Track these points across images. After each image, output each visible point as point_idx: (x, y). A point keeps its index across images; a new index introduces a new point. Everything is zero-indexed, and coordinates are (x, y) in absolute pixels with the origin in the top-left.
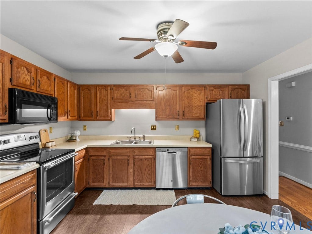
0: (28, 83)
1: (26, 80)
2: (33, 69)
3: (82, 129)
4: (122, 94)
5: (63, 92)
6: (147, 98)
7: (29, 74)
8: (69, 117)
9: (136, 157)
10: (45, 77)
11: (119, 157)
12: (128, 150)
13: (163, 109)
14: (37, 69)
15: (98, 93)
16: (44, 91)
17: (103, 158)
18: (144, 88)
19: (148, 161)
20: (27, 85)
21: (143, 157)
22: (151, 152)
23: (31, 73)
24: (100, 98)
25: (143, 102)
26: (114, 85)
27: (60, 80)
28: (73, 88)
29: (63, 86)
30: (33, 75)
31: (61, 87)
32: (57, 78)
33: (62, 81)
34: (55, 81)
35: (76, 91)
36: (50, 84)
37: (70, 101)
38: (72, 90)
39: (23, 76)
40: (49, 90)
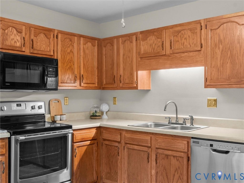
0: (18, 44)
1: (15, 42)
2: (24, 28)
3: (111, 103)
4: (151, 45)
5: (71, 51)
6: (189, 46)
7: (19, 34)
8: (82, 84)
9: (160, 151)
10: (42, 36)
11: (136, 147)
12: (148, 138)
13: (219, 65)
14: (29, 27)
15: (121, 47)
16: (40, 52)
17: (117, 144)
18: (184, 30)
19: (177, 160)
20: (17, 47)
21: (170, 153)
22: (182, 145)
23: (21, 33)
24: (124, 55)
25: (183, 55)
26: (142, 32)
27: (66, 36)
28: (89, 44)
29: (71, 44)
30: (24, 35)
31: (68, 46)
32: (60, 34)
33: (70, 37)
34: (57, 38)
35: (96, 48)
36: (49, 42)
37: (85, 63)
38: (88, 48)
39: (12, 37)
40: (49, 50)
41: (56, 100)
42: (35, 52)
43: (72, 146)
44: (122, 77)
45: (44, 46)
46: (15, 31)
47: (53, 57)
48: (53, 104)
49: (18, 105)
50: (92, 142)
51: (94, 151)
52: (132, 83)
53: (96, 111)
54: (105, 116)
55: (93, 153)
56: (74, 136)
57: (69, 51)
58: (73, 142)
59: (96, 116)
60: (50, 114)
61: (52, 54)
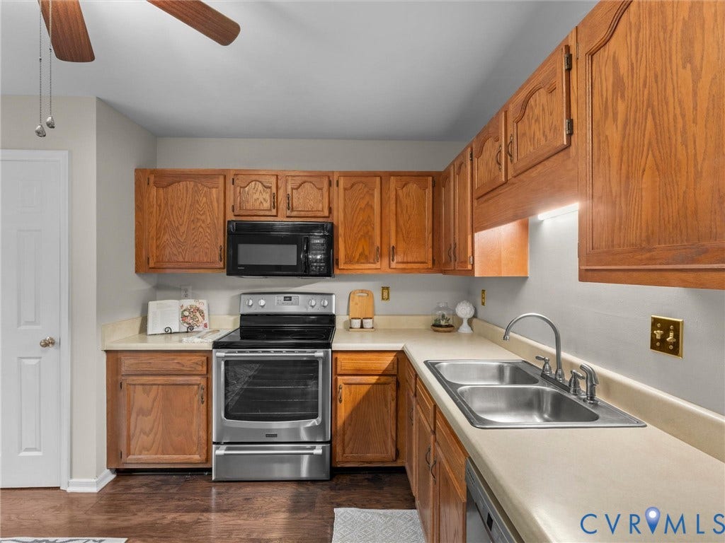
0: (266, 206)
1: (261, 202)
2: (273, 179)
4: (487, 164)
5: (367, 204)
6: (543, 141)
7: (267, 190)
8: (393, 265)
10: (308, 186)
14: (285, 176)
16: (303, 214)
20: (263, 210)
23: (269, 187)
24: (459, 198)
25: (534, 173)
27: (354, 180)
28: (413, 187)
29: (368, 192)
30: (274, 190)
31: (362, 196)
32: (342, 178)
33: (363, 179)
34: (338, 186)
35: (429, 192)
36: (322, 195)
37: (401, 222)
38: (408, 195)
39: (255, 196)
40: (320, 209)
41: (362, 291)
42: (294, 214)
43: (335, 382)
44: (457, 247)
45: (312, 203)
46: (260, 187)
47: (329, 220)
48: (356, 297)
49: (285, 299)
50: (383, 379)
51: (389, 398)
52: (466, 263)
53: (443, 316)
54: (465, 328)
55: (385, 401)
56: (339, 363)
57: (363, 205)
58: (335, 373)
59: (441, 326)
60: (348, 314)
61: (326, 214)
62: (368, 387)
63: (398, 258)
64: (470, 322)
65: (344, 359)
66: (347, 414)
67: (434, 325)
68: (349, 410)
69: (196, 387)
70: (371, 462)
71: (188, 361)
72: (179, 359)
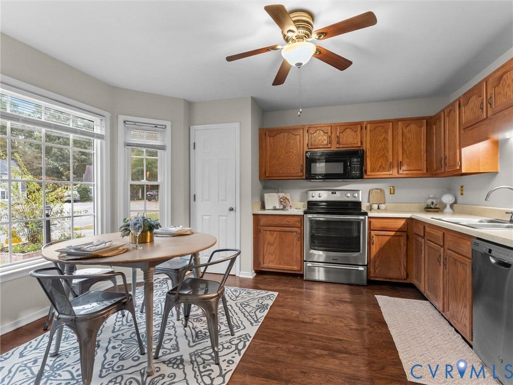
0: (325, 143)
1: (322, 141)
2: (329, 128)
4: (472, 110)
5: (384, 138)
7: (326, 134)
8: (400, 172)
10: (349, 131)
11: (432, 245)
14: (336, 126)
15: (446, 120)
16: (346, 146)
17: (421, 239)
20: (324, 145)
24: (449, 130)
25: (506, 113)
27: (376, 125)
28: (413, 127)
29: (384, 131)
30: (329, 134)
31: (381, 133)
32: (369, 125)
33: (381, 124)
34: (366, 129)
35: (424, 129)
36: (357, 135)
37: (406, 147)
38: (410, 131)
39: (319, 138)
40: (356, 142)
41: (377, 189)
42: (341, 146)
43: (370, 234)
44: (447, 159)
45: (351, 139)
46: (322, 133)
47: (361, 148)
48: (374, 193)
49: (332, 193)
50: (399, 233)
51: (402, 244)
52: (455, 165)
53: (433, 203)
54: (448, 209)
55: (400, 246)
56: (372, 224)
57: (381, 139)
58: (370, 229)
59: (431, 208)
60: (369, 202)
61: (359, 145)
62: (389, 237)
63: (404, 168)
64: (451, 206)
65: (376, 222)
66: (377, 251)
67: (426, 208)
68: (378, 249)
69: (295, 233)
70: (391, 279)
71: (292, 220)
72: (287, 219)
